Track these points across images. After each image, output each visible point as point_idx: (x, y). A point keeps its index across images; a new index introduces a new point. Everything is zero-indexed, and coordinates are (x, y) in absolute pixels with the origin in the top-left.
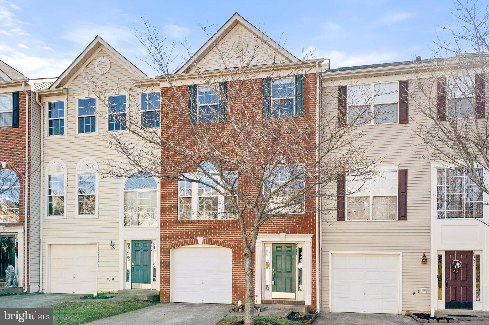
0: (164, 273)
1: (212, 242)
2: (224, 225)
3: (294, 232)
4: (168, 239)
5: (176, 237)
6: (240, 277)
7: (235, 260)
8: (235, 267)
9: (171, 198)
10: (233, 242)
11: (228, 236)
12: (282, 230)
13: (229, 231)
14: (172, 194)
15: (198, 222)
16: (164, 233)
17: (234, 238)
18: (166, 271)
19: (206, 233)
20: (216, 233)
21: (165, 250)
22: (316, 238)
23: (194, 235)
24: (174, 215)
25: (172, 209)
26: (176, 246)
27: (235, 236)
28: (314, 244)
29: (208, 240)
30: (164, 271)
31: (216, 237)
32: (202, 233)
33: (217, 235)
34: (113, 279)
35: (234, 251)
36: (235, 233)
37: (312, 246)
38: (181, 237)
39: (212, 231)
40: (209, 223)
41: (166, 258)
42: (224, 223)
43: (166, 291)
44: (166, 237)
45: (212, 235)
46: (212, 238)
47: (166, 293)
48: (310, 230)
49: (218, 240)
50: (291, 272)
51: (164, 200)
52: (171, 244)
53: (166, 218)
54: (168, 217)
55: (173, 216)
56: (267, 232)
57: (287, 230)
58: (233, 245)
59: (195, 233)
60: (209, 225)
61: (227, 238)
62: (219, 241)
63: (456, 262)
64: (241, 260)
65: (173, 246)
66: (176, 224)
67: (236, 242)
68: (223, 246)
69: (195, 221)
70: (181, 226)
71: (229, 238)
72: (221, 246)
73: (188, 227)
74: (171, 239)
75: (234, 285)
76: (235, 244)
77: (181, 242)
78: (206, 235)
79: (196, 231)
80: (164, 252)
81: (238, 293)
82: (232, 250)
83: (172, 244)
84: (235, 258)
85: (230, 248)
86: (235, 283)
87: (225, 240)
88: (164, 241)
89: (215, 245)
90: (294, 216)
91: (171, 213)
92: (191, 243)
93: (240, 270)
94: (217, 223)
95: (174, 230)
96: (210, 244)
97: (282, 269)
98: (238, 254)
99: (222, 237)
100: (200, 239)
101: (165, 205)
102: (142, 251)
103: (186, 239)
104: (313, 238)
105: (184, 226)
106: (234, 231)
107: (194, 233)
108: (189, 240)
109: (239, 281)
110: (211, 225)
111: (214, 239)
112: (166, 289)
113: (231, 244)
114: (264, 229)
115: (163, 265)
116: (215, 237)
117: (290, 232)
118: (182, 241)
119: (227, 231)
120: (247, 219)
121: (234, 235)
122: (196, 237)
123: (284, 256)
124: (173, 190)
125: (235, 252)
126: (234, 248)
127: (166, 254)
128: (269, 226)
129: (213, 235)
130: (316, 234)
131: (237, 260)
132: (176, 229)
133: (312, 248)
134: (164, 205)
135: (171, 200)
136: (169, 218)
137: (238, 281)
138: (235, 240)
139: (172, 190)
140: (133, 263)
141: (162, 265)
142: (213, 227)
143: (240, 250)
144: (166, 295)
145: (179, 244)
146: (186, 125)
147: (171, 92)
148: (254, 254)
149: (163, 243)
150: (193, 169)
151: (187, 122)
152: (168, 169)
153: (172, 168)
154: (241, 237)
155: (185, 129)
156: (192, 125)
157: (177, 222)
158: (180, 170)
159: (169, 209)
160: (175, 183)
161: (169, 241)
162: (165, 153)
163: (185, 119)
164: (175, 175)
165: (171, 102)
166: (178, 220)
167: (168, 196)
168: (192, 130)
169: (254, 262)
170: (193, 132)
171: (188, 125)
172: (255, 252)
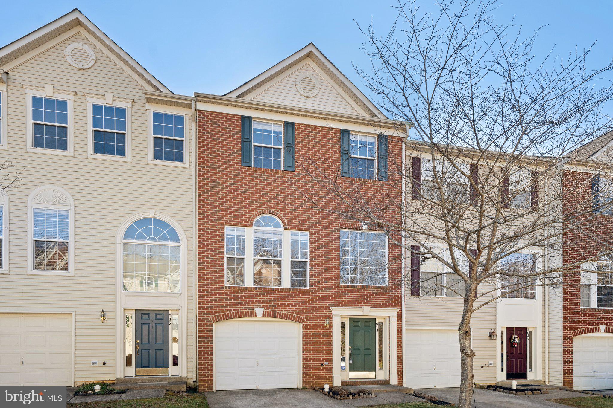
0: (204, 353)
1: (275, 315)
2: (292, 295)
3: (377, 306)
4: (211, 309)
5: (222, 307)
6: (313, 356)
7: (307, 336)
8: (307, 345)
9: (214, 256)
10: (304, 316)
11: (297, 307)
12: (364, 303)
13: (298, 302)
14: (216, 251)
15: (256, 289)
16: (204, 302)
17: (306, 311)
18: (207, 351)
19: (266, 303)
20: (281, 304)
21: (206, 324)
22: (401, 313)
23: (250, 305)
24: (219, 278)
25: (216, 271)
26: (224, 318)
27: (307, 309)
28: (399, 319)
29: (271, 312)
31: (281, 308)
32: (262, 303)
33: (282, 306)
34: (104, 363)
35: (305, 326)
36: (306, 304)
37: (398, 321)
38: (230, 307)
39: (275, 301)
40: (271, 292)
41: (208, 334)
42: (291, 292)
43: (208, 377)
44: (207, 307)
45: (275, 306)
46: (276, 310)
47: (207, 379)
48: (395, 304)
49: (284, 312)
50: (370, 349)
51: (204, 258)
52: (215, 316)
55: (218, 280)
56: (346, 305)
57: (370, 304)
58: (304, 319)
59: (252, 303)
60: (272, 294)
61: (296, 311)
62: (285, 314)
63: (515, 337)
64: (314, 336)
67: (308, 316)
68: (291, 320)
69: (251, 288)
70: (230, 293)
71: (299, 311)
72: (289, 319)
73: (241, 296)
74: (216, 309)
75: (306, 366)
76: (307, 318)
77: (231, 314)
78: (268, 306)
79: (253, 301)
80: (204, 326)
81: (310, 375)
82: (302, 324)
83: (218, 316)
84: (306, 334)
85: (300, 322)
86: (307, 364)
87: (293, 313)
88: (204, 312)
89: (280, 318)
90: (378, 288)
91: (216, 276)
92: (246, 315)
93: (313, 347)
94: (282, 292)
95: (220, 298)
96: (272, 317)
97: (360, 346)
98: (311, 329)
99: (289, 308)
100: (259, 311)
101: (206, 266)
102: (153, 324)
103: (239, 310)
104: (398, 312)
105: (235, 293)
106: (305, 302)
107: (249, 303)
108: (243, 312)
109: (313, 361)
110: (274, 294)
111: (278, 311)
112: (207, 374)
113: (301, 318)
114: (343, 301)
115: (204, 343)
116: (279, 308)
117: (373, 306)
118: (233, 313)
119: (296, 302)
120: (322, 289)
121: (305, 307)
122: (253, 308)
123: (362, 332)
124: (218, 247)
125: (307, 327)
126: (305, 322)
127: (207, 328)
128: (349, 299)
129: (277, 306)
130: (401, 308)
131: (309, 336)
132: (222, 298)
133: (397, 323)
134: (203, 265)
135: (215, 259)
136: (212, 283)
137: (310, 361)
140: (138, 341)
141: (201, 343)
142: (277, 296)
143: (313, 325)
144: (208, 382)
145: (228, 316)
146: (237, 165)
147: (213, 118)
148: (331, 330)
149: (202, 315)
150: (248, 222)
151: (239, 162)
152: (209, 218)
153: (217, 219)
154: (314, 309)
155: (236, 171)
156: (247, 168)
157: (224, 288)
158: (229, 222)
159: (211, 271)
160: (220, 237)
161: (212, 312)
162: (205, 198)
163: (235, 158)
164: (221, 228)
165: (213, 131)
166: (225, 285)
167: (210, 254)
168: (246, 173)
169: (330, 339)
170: (247, 176)
171: (240, 166)
172: (332, 327)
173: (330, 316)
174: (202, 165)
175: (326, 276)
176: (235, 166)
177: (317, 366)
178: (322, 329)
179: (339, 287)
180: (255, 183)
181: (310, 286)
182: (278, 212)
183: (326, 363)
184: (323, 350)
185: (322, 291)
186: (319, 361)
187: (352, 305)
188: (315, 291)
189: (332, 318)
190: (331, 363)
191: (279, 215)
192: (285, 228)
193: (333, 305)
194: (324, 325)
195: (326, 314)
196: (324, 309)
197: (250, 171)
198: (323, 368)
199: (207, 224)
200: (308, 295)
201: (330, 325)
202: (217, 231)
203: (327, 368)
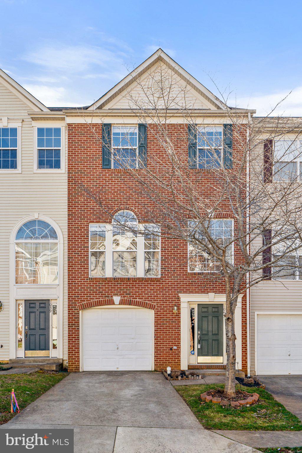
0: (72, 338)
1: (130, 303)
2: (145, 284)
3: (223, 292)
4: (78, 299)
5: (87, 297)
6: (163, 341)
7: (158, 322)
8: (158, 330)
9: (80, 251)
10: (155, 303)
11: (149, 295)
12: (210, 290)
13: (150, 290)
14: (82, 247)
15: (114, 279)
16: (72, 292)
17: (157, 298)
18: (75, 335)
19: (123, 292)
20: (135, 292)
21: (74, 312)
22: (246, 298)
23: (109, 294)
24: (85, 271)
25: (82, 264)
26: (88, 306)
27: (158, 296)
29: (126, 300)
30: (73, 335)
31: (136, 296)
32: (119, 292)
33: (136, 294)
34: (2, 346)
35: (156, 312)
36: (157, 292)
37: (242, 307)
38: (93, 297)
39: (130, 290)
40: (127, 281)
41: (75, 320)
42: (144, 281)
43: (75, 359)
44: (75, 297)
45: (130, 294)
46: (131, 298)
47: (75, 361)
49: (138, 300)
50: (217, 334)
51: (72, 254)
52: (81, 305)
53: (75, 275)
54: (78, 273)
55: (84, 273)
56: (193, 292)
57: (216, 290)
58: (155, 305)
59: (111, 292)
60: (127, 284)
61: (148, 298)
62: (139, 301)
64: (164, 322)
65: (83, 306)
66: (87, 281)
67: (159, 303)
68: (144, 307)
69: (110, 278)
70: (93, 284)
71: (151, 298)
72: (142, 306)
73: (102, 286)
74: (82, 299)
75: (157, 350)
76: (158, 305)
77: (93, 303)
78: (124, 294)
79: (112, 290)
80: (73, 314)
81: (161, 358)
82: (153, 311)
83: (83, 304)
84: (157, 320)
85: (152, 309)
86: (158, 348)
87: (146, 300)
88: (72, 301)
89: (134, 305)
91: (82, 269)
92: (106, 303)
93: (163, 333)
94: (136, 281)
95: (85, 288)
96: (128, 305)
97: (208, 331)
98: (161, 315)
99: (142, 296)
100: (117, 299)
101: (74, 260)
102: (38, 313)
103: (100, 298)
104: (243, 298)
105: (97, 284)
107: (109, 292)
108: (104, 300)
109: (163, 346)
110: (129, 284)
111: (132, 298)
112: (75, 357)
113: (153, 304)
114: (191, 288)
115: (72, 329)
116: (134, 296)
117: (219, 292)
118: (95, 301)
119: (148, 290)
120: (171, 277)
121: (156, 294)
122: (112, 296)
123: (210, 318)
124: (84, 243)
125: (158, 313)
126: (156, 309)
127: (75, 316)
129: (132, 294)
130: (246, 294)
131: (160, 322)
132: (87, 288)
133: (242, 309)
134: (72, 260)
135: (80, 253)
136: (78, 275)
137: (161, 346)
138: (158, 300)
139: (81, 243)
140: (26, 327)
141: (70, 329)
142: (132, 286)
143: (163, 311)
144: (75, 363)
145: (92, 305)
146: (98, 169)
147: (80, 129)
148: (179, 316)
149: (71, 304)
150: (108, 219)
151: (100, 166)
152: (76, 218)
153: (82, 218)
154: (164, 296)
155: (98, 174)
156: (107, 170)
157: (88, 279)
158: (92, 220)
159: (78, 264)
160: (85, 234)
161: (78, 301)
162: (73, 200)
163: (97, 162)
164: (86, 226)
165: (80, 141)
166: (90, 277)
167: (77, 249)
168: (106, 175)
169: (179, 324)
170: (107, 177)
171: (101, 169)
172: (180, 313)
173: (179, 303)
174: (71, 172)
175: (175, 264)
176: (97, 170)
177: (167, 350)
178: (171, 315)
179: (187, 275)
180: (113, 183)
181: (161, 275)
182: (133, 208)
183: (175, 348)
184: (172, 335)
185: (171, 279)
186: (169, 346)
187: (199, 292)
188: (165, 279)
189: (180, 305)
190: (179, 348)
191: (134, 210)
192: (139, 222)
193: (181, 292)
194: (173, 311)
195: (175, 301)
196: (173, 296)
197: (109, 173)
198: (172, 352)
199: (74, 223)
200: (159, 284)
201: (178, 311)
202: (83, 229)
203: (176, 352)
